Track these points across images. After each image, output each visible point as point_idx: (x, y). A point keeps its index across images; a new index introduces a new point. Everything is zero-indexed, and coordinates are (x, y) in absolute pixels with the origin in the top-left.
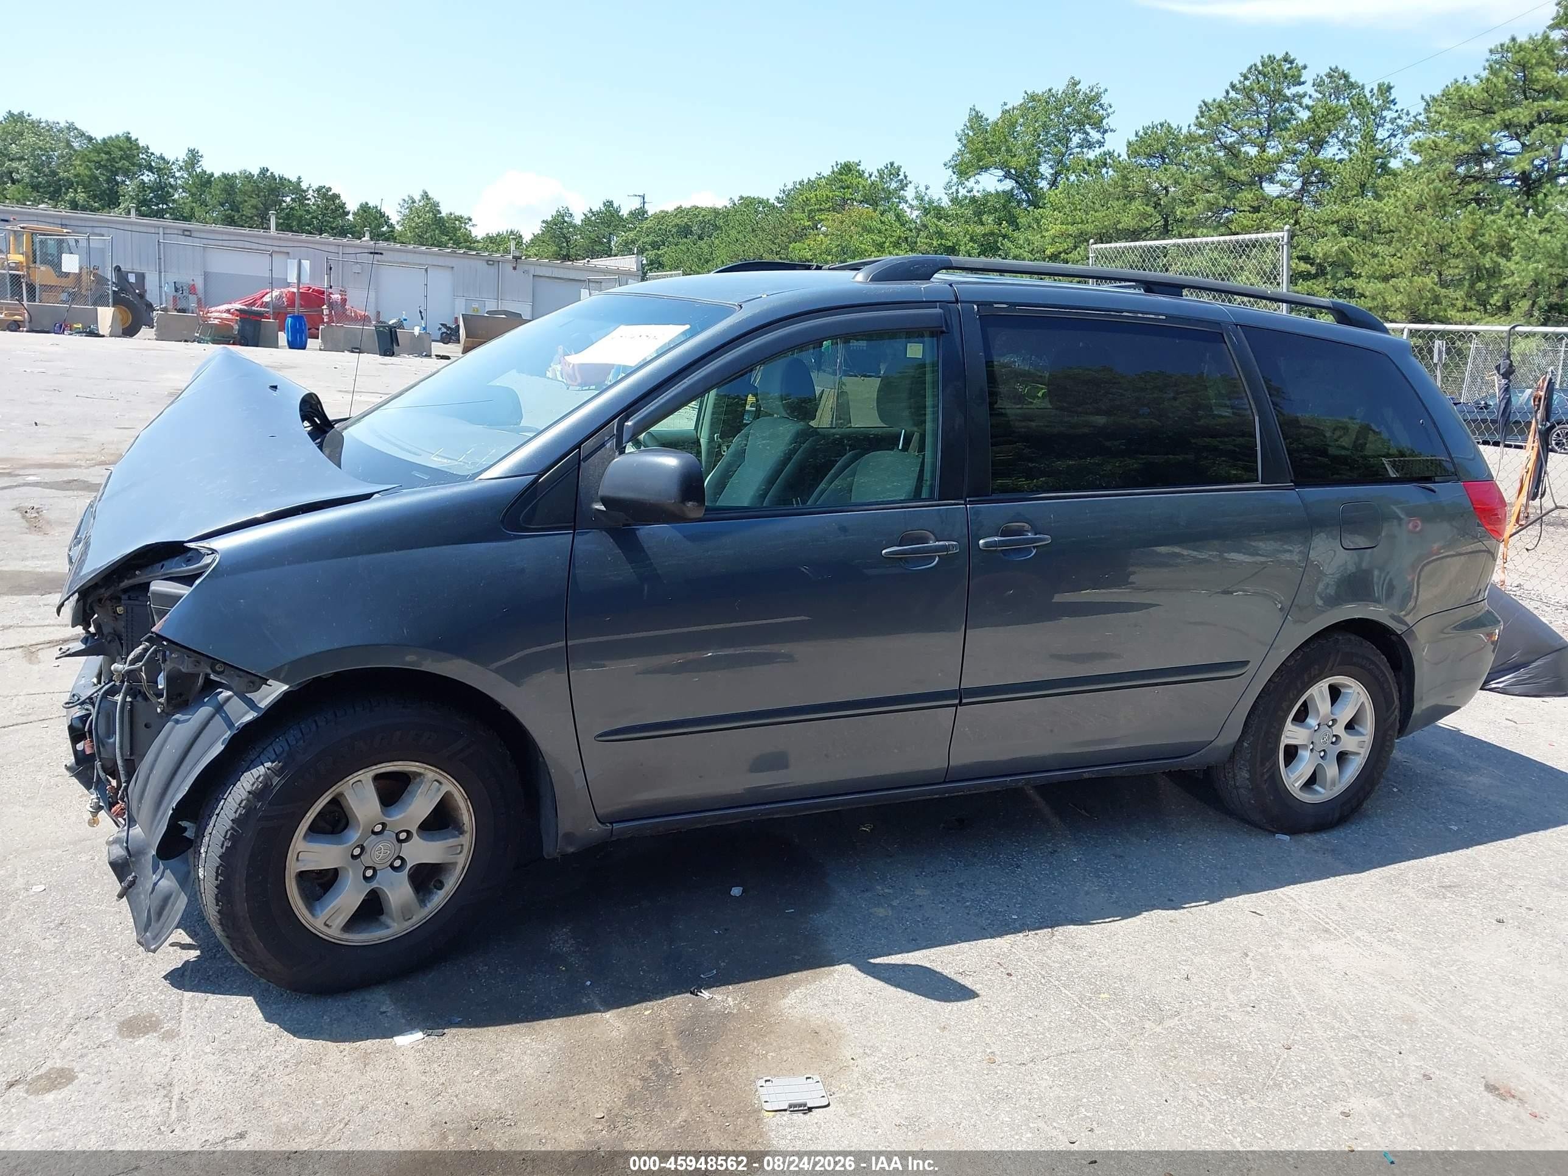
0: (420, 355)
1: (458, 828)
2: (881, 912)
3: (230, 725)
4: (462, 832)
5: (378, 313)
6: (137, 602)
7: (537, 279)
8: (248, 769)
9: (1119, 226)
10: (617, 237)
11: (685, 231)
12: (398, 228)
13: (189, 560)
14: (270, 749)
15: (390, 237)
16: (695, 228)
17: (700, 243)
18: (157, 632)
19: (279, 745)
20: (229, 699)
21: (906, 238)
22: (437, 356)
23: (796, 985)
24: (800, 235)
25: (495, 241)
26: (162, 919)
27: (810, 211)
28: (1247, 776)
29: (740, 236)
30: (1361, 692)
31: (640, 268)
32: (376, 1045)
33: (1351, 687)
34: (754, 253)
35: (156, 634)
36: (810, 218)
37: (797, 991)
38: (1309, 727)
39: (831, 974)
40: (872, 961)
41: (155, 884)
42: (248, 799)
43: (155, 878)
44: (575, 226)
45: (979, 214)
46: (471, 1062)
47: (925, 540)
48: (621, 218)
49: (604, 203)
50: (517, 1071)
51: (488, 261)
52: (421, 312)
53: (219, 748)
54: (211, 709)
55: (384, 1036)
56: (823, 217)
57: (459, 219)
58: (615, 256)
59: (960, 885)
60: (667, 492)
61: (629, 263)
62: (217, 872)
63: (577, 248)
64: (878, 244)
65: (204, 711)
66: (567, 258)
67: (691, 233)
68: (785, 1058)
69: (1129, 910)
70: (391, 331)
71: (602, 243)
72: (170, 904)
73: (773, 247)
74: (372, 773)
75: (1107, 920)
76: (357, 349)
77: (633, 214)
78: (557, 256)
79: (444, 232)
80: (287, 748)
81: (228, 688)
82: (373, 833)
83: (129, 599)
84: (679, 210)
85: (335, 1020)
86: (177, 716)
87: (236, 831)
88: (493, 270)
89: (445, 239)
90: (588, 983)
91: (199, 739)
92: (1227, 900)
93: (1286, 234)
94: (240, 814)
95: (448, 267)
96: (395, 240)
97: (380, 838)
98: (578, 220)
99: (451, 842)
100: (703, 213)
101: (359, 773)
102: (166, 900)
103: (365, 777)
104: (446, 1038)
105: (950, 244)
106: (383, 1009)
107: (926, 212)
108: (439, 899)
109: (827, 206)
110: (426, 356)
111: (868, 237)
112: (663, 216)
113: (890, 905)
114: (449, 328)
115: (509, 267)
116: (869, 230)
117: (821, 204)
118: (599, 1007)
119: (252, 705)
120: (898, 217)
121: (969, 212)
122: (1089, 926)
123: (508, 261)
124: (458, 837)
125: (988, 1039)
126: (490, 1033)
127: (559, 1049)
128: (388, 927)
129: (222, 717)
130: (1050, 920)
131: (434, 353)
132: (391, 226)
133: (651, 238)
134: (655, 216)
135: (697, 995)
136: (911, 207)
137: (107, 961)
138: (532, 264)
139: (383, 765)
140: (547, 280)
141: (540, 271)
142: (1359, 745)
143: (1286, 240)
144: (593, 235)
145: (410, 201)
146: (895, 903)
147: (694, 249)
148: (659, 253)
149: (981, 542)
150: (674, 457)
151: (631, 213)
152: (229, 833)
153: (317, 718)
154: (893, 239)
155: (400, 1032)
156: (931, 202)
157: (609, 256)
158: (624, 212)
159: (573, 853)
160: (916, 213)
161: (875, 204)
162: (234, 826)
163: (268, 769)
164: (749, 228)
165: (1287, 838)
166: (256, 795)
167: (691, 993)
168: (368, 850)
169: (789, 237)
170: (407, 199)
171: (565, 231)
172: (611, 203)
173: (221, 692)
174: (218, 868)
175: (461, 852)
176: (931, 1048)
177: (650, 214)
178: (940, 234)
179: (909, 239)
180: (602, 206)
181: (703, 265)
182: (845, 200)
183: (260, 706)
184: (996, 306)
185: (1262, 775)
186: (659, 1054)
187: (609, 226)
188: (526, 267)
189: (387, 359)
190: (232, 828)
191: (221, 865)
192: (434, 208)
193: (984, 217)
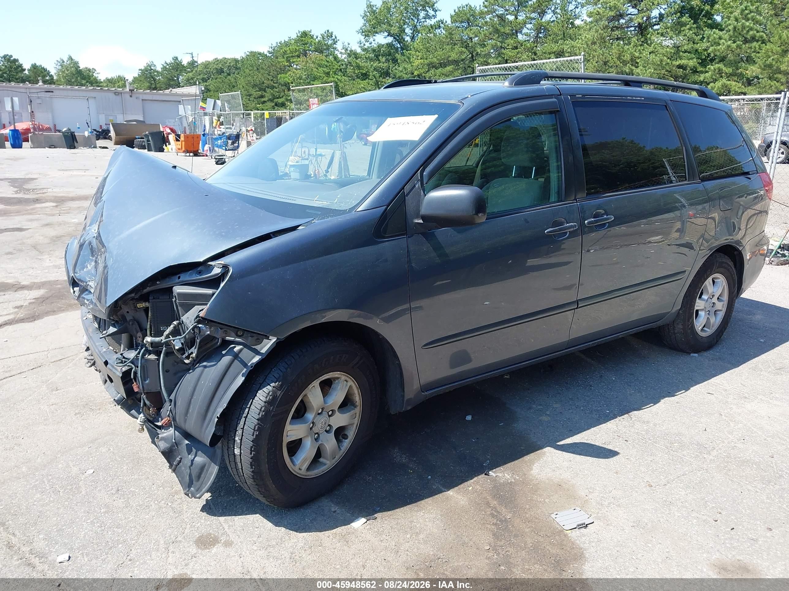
0: (90, 147)
1: (354, 405)
2: (545, 418)
3: (245, 365)
4: (355, 407)
5: (55, 125)
6: (159, 300)
7: (144, 101)
8: (260, 389)
9: (450, 59)
10: (182, 76)
11: (221, 71)
12: (55, 78)
13: (200, 273)
14: (270, 375)
15: (51, 82)
16: (225, 69)
17: (229, 77)
18: (203, 316)
19: (275, 373)
20: (240, 351)
21: (341, 70)
22: (100, 147)
23: (532, 462)
24: (283, 70)
25: (111, 82)
26: (201, 480)
27: (287, 57)
28: (681, 327)
29: (251, 72)
30: (724, 281)
31: (201, 92)
32: (345, 530)
33: (719, 278)
34: (259, 81)
35: (202, 318)
36: (288, 61)
37: (535, 465)
38: (704, 300)
39: (544, 454)
40: (558, 443)
41: (192, 461)
42: (265, 406)
43: (191, 457)
44: (157, 72)
45: (377, 56)
46: (402, 531)
47: (562, 224)
48: (183, 66)
49: (173, 58)
50: (428, 531)
51: (115, 93)
52: (87, 123)
53: (240, 380)
54: (231, 357)
55: (345, 525)
56: (294, 60)
57: (89, 70)
58: (183, 87)
59: (571, 399)
60: (467, 209)
61: (194, 90)
62: (251, 450)
63: (161, 83)
64: (326, 73)
65: (227, 359)
66: (155, 89)
67: (223, 72)
68: (555, 501)
69: (656, 401)
70: (72, 135)
71: (174, 80)
72: (205, 470)
73: (269, 77)
74: (319, 381)
75: (648, 406)
76: (52, 146)
77: (190, 63)
78: (150, 88)
79: (84, 78)
80: (282, 374)
81: (239, 344)
82: (319, 414)
83: (154, 298)
84: (216, 60)
85: (313, 520)
86: (205, 364)
87: (261, 425)
88: (119, 98)
89: (84, 82)
90: (430, 477)
91: (226, 375)
92: (691, 388)
93: (582, 57)
94: (262, 415)
95: (93, 97)
96: (54, 83)
97: (321, 416)
98: (159, 68)
99: (352, 412)
100: (229, 61)
101: (314, 382)
102: (202, 468)
103: (316, 384)
104: (379, 520)
105: (364, 72)
106: (333, 510)
107: (349, 55)
108: (346, 444)
109: (296, 54)
110: (94, 147)
111: (321, 69)
112: (206, 65)
113: (546, 414)
114: (98, 131)
115: (128, 96)
116: (320, 66)
117: (293, 53)
118: (443, 489)
119: (257, 353)
120: (336, 58)
121: (372, 55)
122: (642, 411)
123: (126, 92)
124: (354, 409)
125: (640, 475)
126: (400, 512)
127: (441, 515)
128: (325, 464)
129: (238, 361)
130: (625, 410)
131: (98, 146)
132: (51, 76)
133: (202, 76)
134: (202, 63)
135: (489, 475)
136: (341, 53)
137: (160, 508)
138: (141, 93)
139: (324, 376)
140: (150, 101)
141: (146, 97)
142: (721, 306)
143: (582, 60)
144: (169, 76)
145: (61, 62)
146: (548, 413)
147: (226, 80)
148: (207, 84)
149: (586, 222)
150: (465, 189)
151: (189, 63)
152: (257, 427)
153: (292, 355)
154: (334, 70)
155: (352, 521)
156: (351, 51)
157: (179, 87)
158: (185, 63)
159: (410, 410)
160: (344, 56)
161: (321, 52)
162: (259, 422)
163: (274, 387)
164: (255, 68)
165: (696, 355)
166: (269, 403)
167: (485, 474)
168: (316, 423)
169: (277, 71)
170: (59, 60)
171: (152, 74)
172: (177, 58)
173: (235, 347)
174: (251, 447)
175: (355, 417)
176: (618, 484)
177: (199, 62)
178: (359, 67)
179: (342, 70)
180: (172, 60)
181: (231, 88)
182: (305, 51)
183: (261, 352)
184: (577, 96)
185: (688, 326)
186: (492, 510)
187: (177, 71)
188: (137, 95)
189: (73, 151)
190: (258, 424)
191: (253, 445)
192: (76, 64)
193: (380, 58)
